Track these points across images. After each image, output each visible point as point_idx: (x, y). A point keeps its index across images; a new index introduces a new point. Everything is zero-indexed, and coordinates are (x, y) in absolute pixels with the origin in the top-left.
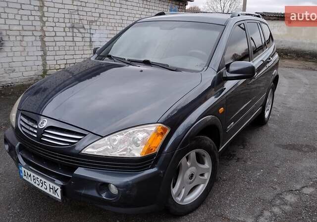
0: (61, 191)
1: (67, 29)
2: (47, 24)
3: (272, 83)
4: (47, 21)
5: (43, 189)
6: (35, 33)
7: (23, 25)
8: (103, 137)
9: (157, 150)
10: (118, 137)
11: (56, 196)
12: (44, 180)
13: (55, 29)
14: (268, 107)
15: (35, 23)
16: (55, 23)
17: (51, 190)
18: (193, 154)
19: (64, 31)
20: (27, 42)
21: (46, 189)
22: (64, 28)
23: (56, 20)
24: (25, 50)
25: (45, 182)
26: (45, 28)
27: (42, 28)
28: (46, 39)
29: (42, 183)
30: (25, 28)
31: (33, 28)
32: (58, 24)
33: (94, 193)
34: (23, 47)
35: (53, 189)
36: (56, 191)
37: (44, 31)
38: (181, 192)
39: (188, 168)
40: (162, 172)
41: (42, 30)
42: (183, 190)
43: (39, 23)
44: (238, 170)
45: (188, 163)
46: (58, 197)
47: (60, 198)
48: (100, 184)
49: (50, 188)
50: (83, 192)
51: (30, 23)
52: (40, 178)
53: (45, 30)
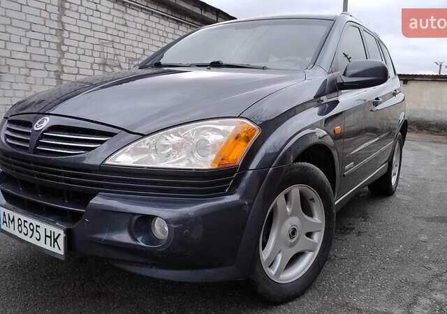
0: (65, 238)
1: (96, 66)
2: (66, 55)
3: (400, 133)
4: (68, 51)
5: (33, 241)
6: (49, 67)
7: (31, 54)
8: (144, 136)
9: (239, 162)
10: (172, 138)
11: (56, 250)
12: (35, 222)
13: (79, 64)
14: (395, 170)
15: (49, 53)
16: (79, 55)
17: (48, 239)
18: (295, 191)
19: (92, 69)
20: (35, 78)
21: (39, 240)
22: (92, 64)
23: (81, 52)
24: (31, 89)
25: (37, 226)
26: (63, 61)
27: (59, 60)
28: (64, 77)
29: (32, 230)
30: (34, 57)
31: (46, 59)
32: (82, 58)
33: (124, 237)
34: (28, 86)
35: (50, 237)
36: (55, 240)
37: (62, 66)
38: (276, 257)
39: (287, 216)
40: (247, 203)
41: (59, 63)
42: (280, 257)
43: (55, 53)
44: (363, 246)
45: (288, 209)
46: (59, 252)
47: (62, 252)
48: (136, 218)
49: (46, 236)
50: (105, 236)
51: (42, 51)
52: (30, 220)
53: (63, 63)
